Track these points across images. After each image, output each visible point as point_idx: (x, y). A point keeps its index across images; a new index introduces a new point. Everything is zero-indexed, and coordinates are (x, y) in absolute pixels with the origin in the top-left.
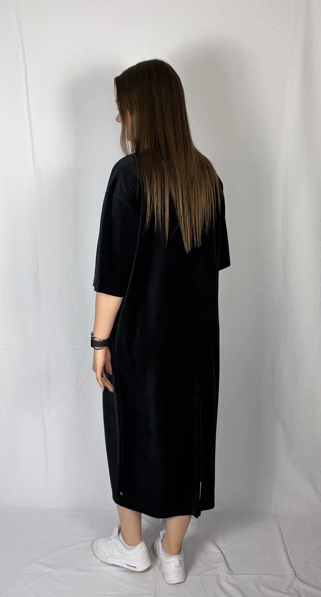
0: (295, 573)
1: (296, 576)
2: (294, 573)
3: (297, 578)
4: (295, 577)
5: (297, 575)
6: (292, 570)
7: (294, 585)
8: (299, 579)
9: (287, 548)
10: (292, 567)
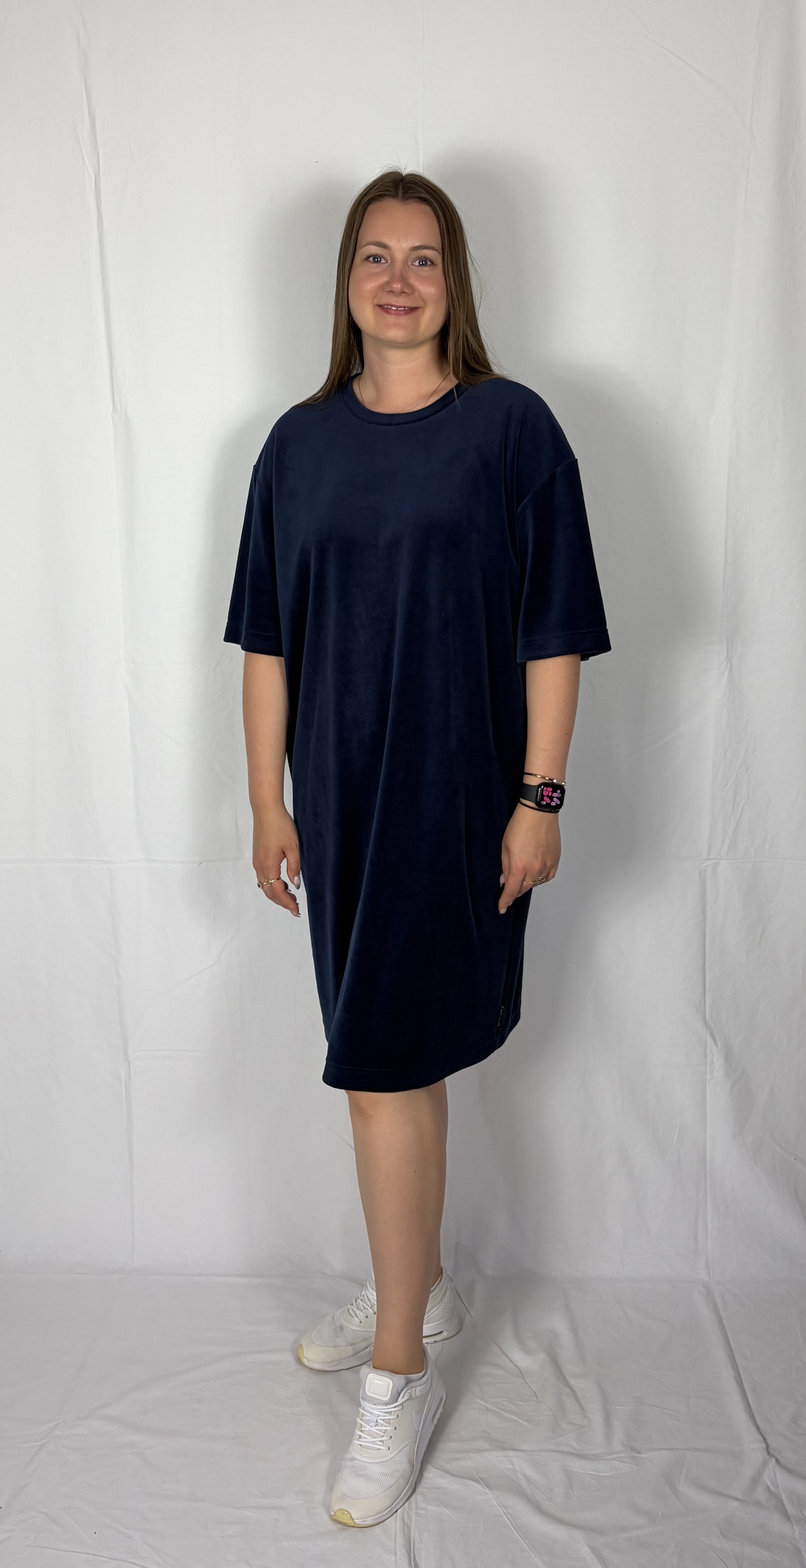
0: (767, 1446)
1: (769, 1453)
2: (765, 1446)
3: (774, 1460)
4: (767, 1456)
5: (772, 1452)
6: (759, 1437)
7: (767, 1479)
8: (777, 1461)
9: (743, 1377)
10: (758, 1429)
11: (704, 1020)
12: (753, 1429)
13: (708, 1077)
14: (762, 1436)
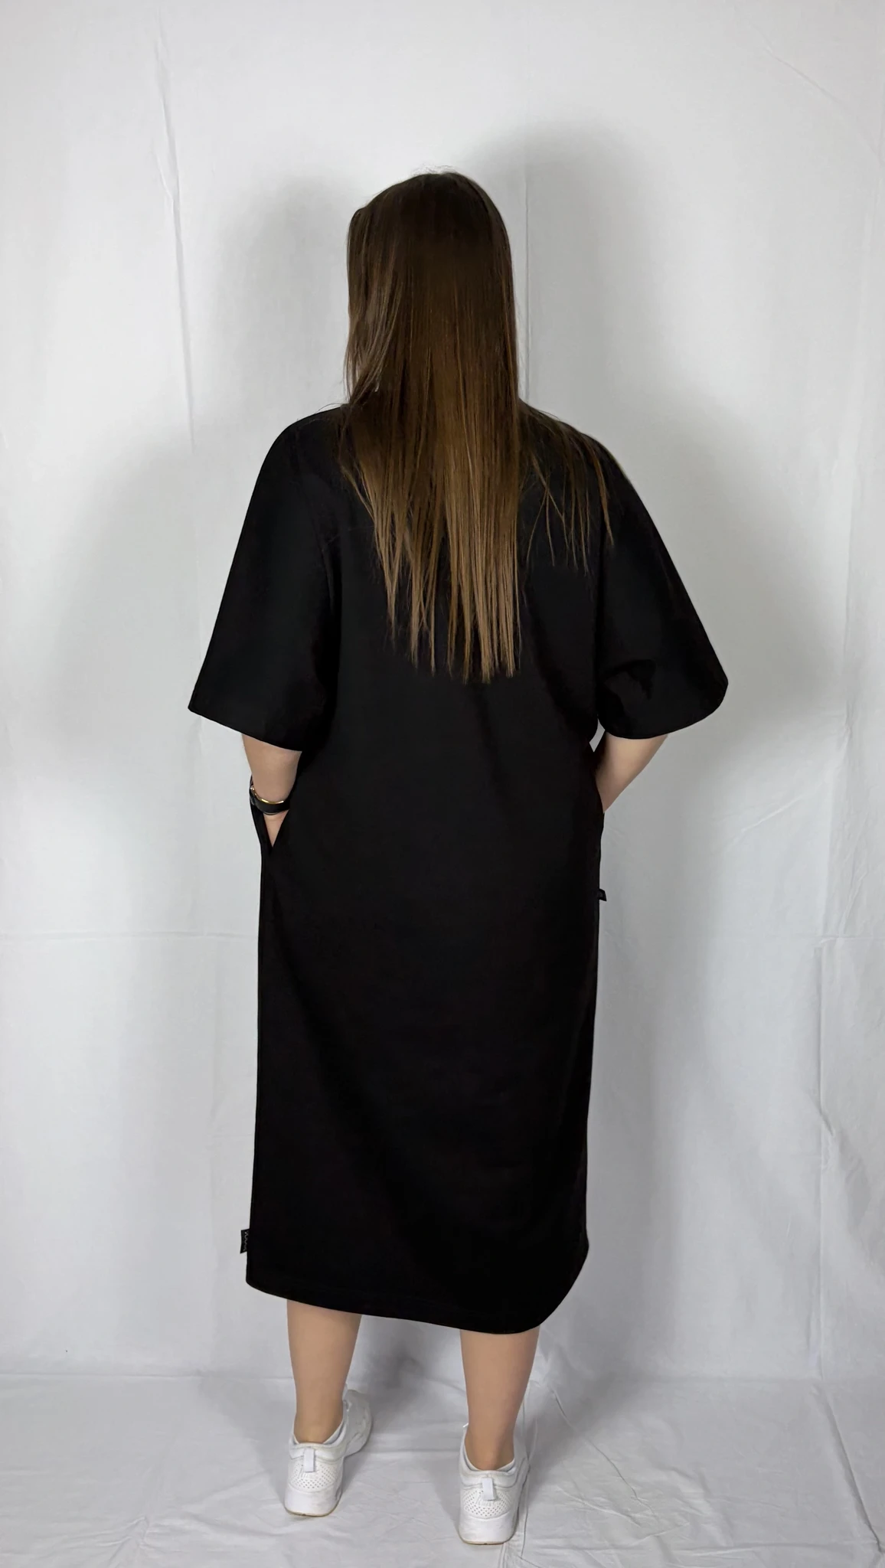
0: (878, 1542)
1: (880, 1550)
2: (876, 1542)
6: (869, 1532)
9: (855, 1475)
10: (870, 1527)
11: (818, 1104)
12: (866, 1526)
13: (823, 1167)
14: (873, 1532)
